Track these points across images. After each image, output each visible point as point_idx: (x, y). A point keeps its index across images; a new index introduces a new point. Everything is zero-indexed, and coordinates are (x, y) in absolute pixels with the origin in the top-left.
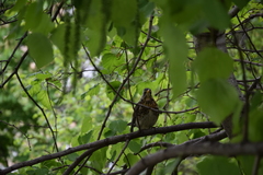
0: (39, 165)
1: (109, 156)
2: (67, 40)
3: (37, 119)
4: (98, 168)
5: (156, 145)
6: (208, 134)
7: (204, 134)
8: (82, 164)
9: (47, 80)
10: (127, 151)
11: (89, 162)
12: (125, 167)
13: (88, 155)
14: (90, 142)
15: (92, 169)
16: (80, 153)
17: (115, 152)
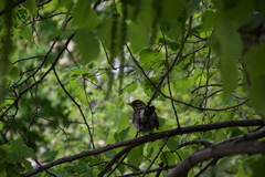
0: (77, 161)
1: (145, 153)
2: (114, 35)
3: (67, 115)
4: (135, 165)
5: (194, 142)
6: (247, 132)
7: (242, 132)
8: (119, 161)
9: (84, 76)
10: (166, 149)
11: (125, 161)
12: (161, 165)
13: (126, 152)
14: (127, 139)
15: (129, 166)
16: (118, 150)
17: (152, 150)
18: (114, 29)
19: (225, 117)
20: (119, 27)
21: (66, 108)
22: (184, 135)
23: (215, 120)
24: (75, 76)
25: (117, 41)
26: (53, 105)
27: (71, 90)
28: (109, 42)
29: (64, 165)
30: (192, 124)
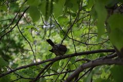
0: (28, 68)
1: (60, 64)
2: (47, 9)
3: (23, 47)
4: (55, 70)
5: (83, 60)
6: (107, 55)
7: (105, 55)
8: (48, 68)
9: (31, 28)
10: (70, 62)
11: (51, 68)
12: (67, 70)
13: (51, 64)
14: (52, 58)
15: (52, 70)
16: (48, 63)
17: (63, 63)
18: (47, 6)
19: (96, 48)
20: (49, 5)
21: (22, 44)
22: (78, 57)
23: (92, 50)
24: (27, 28)
25: (48, 12)
26: (16, 43)
27: (26, 35)
28: (45, 12)
29: (22, 70)
30: (81, 51)
